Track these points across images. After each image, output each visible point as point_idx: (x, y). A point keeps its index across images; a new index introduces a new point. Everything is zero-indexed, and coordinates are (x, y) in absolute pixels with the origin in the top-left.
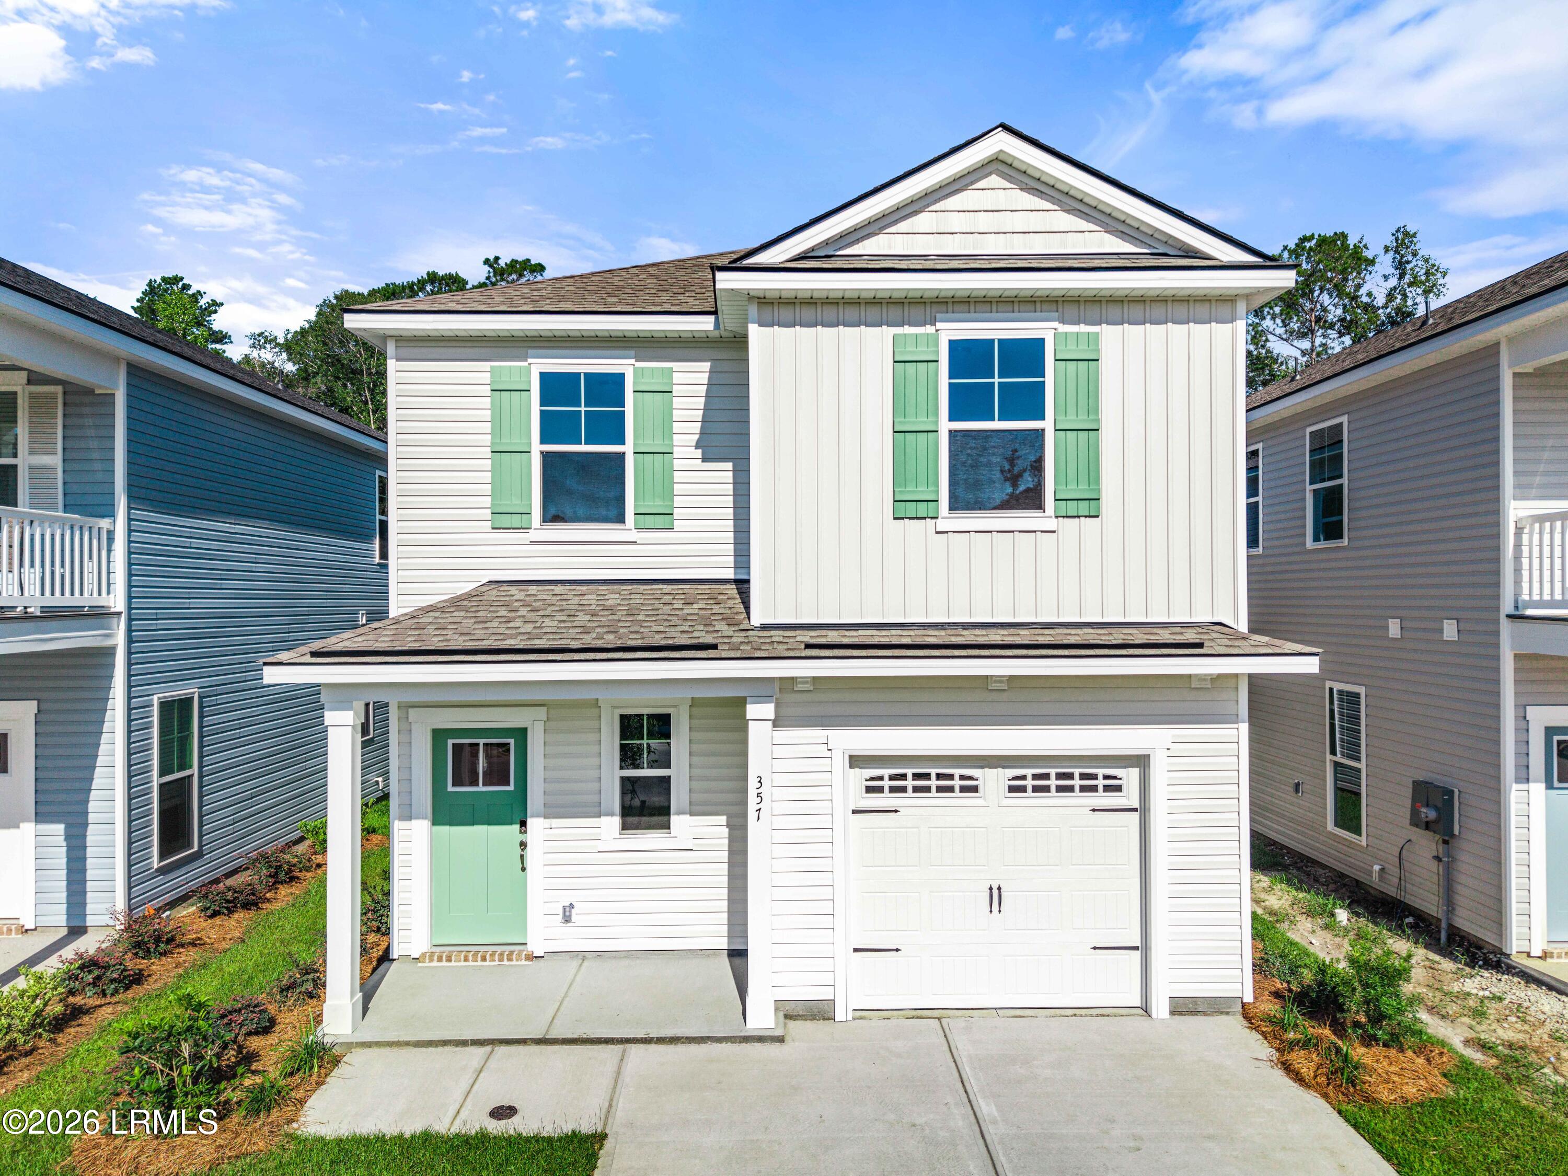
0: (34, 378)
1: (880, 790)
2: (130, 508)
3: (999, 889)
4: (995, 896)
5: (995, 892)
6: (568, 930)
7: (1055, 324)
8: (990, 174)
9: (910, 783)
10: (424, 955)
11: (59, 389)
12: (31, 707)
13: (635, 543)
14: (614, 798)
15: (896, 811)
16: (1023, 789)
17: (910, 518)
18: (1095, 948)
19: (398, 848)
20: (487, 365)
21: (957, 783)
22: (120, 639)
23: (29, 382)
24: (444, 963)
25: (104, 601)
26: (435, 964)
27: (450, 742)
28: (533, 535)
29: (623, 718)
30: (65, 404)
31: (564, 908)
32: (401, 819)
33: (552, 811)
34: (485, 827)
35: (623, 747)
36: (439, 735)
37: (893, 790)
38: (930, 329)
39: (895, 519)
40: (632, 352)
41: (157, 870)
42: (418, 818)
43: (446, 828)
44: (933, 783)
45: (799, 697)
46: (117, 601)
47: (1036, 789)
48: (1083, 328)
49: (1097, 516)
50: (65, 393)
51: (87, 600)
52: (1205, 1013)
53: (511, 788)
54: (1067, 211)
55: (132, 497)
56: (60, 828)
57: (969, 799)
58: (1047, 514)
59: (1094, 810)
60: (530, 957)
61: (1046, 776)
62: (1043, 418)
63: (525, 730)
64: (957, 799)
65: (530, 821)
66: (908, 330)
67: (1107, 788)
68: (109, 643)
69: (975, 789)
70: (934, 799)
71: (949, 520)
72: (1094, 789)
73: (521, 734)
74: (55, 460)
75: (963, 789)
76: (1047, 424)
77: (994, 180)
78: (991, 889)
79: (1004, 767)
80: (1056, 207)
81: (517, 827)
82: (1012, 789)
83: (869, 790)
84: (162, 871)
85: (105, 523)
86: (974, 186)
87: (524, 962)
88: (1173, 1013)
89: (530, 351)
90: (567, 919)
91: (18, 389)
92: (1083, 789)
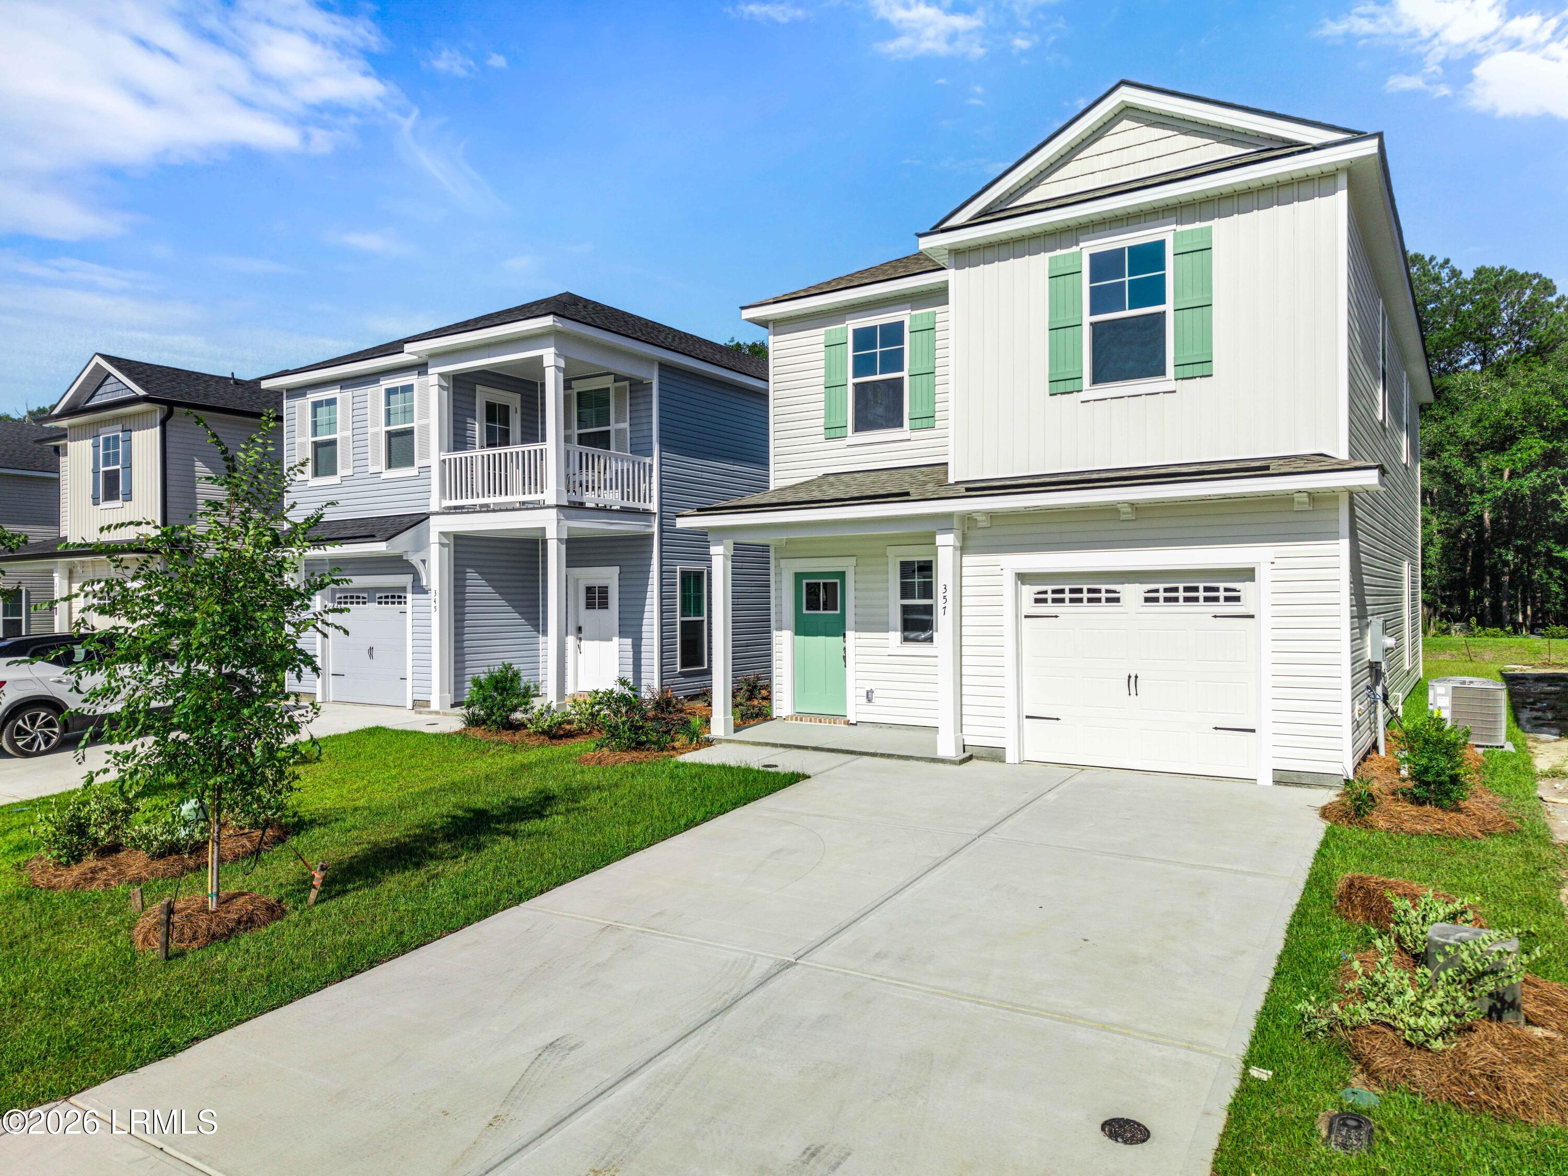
0: (618, 378)
1: (1044, 601)
2: (661, 451)
3: (1136, 677)
4: (1133, 681)
5: (1133, 680)
6: (869, 708)
7: (1174, 227)
8: (1121, 120)
9: (1067, 596)
10: (788, 717)
11: (627, 383)
12: (616, 570)
13: (909, 440)
14: (896, 618)
15: (1056, 617)
16: (1156, 600)
17: (1062, 393)
18: (1216, 728)
19: (775, 648)
20: (822, 331)
21: (1103, 595)
22: (655, 529)
23: (615, 381)
24: (799, 722)
25: (647, 506)
26: (794, 722)
27: (805, 582)
28: (849, 441)
29: (902, 563)
30: (630, 392)
31: (868, 692)
32: (777, 629)
33: (861, 627)
34: (823, 638)
35: (902, 583)
36: (799, 576)
37: (1055, 601)
38: (1075, 249)
39: (1051, 395)
40: (909, 305)
41: (680, 673)
42: (786, 629)
43: (802, 637)
44: (1085, 595)
45: (981, 532)
46: (654, 507)
47: (1167, 600)
48: (1198, 225)
49: (1211, 375)
50: (630, 385)
51: (641, 506)
52: (1308, 785)
53: (838, 612)
54: (1185, 134)
55: (662, 445)
56: (629, 641)
57: (1112, 608)
58: (1167, 378)
59: (1215, 617)
60: (848, 723)
61: (1176, 590)
62: (1164, 302)
63: (844, 573)
64: (1103, 607)
65: (847, 633)
66: (1058, 252)
67: (1227, 599)
68: (649, 530)
69: (1117, 600)
70: (1085, 607)
71: (1090, 391)
72: (1216, 599)
73: (842, 575)
74: (625, 425)
75: (1108, 600)
76: (1168, 307)
77: (1125, 124)
78: (1130, 677)
79: (1141, 583)
80: (1176, 133)
81: (842, 638)
82: (1147, 600)
83: (1037, 601)
84: (683, 674)
85: (648, 460)
86: (1109, 133)
87: (843, 725)
88: (1277, 782)
89: (847, 316)
90: (869, 700)
91: (609, 385)
92: (1207, 599)
